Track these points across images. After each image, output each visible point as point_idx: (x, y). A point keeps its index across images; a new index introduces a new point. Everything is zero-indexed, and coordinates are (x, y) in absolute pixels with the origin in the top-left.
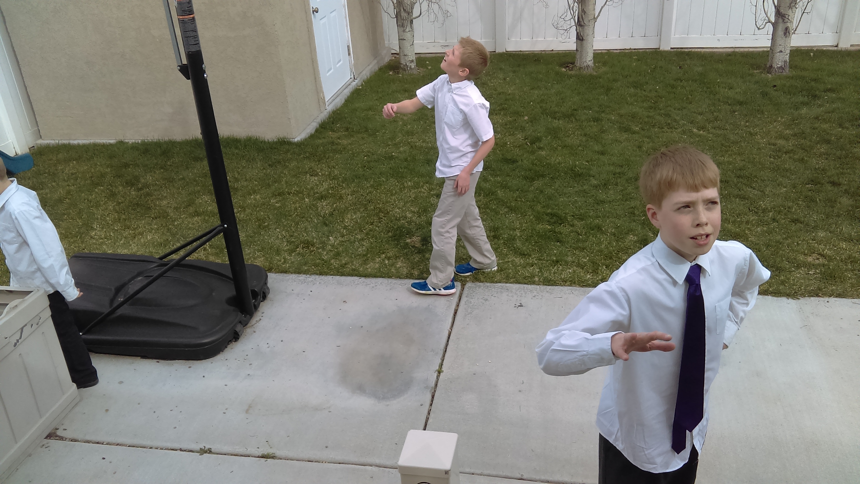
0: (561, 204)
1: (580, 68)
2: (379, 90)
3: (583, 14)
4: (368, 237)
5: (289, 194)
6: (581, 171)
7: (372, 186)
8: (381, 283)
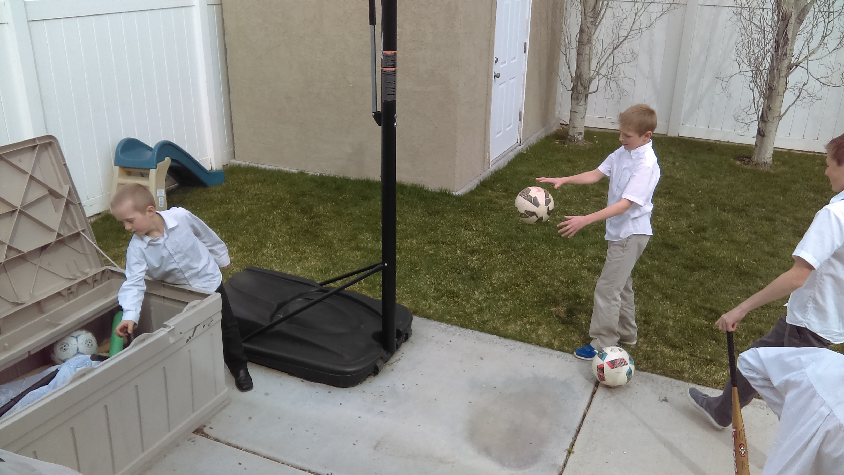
0: (722, 301)
1: (757, 164)
2: (543, 157)
3: (768, 110)
4: (513, 298)
5: (443, 244)
6: (747, 270)
7: (523, 248)
8: (520, 347)
